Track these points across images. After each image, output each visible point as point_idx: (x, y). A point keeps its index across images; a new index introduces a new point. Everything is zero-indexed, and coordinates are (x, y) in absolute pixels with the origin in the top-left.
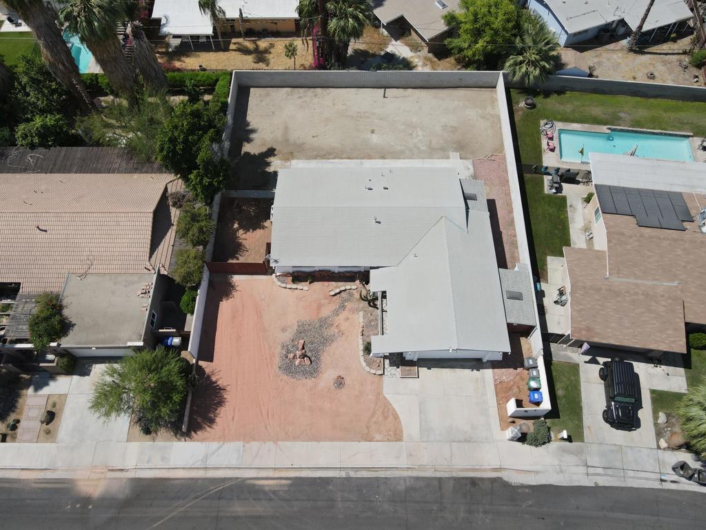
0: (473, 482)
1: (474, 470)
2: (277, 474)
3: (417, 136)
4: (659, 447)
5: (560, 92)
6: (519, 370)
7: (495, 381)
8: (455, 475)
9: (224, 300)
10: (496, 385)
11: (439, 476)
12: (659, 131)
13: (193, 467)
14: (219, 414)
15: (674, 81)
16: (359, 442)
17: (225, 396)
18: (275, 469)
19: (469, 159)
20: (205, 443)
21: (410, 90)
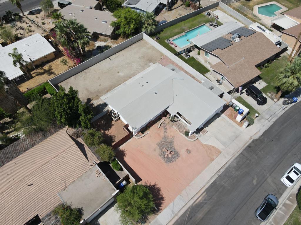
0: (249, 146)
1: (246, 144)
2: (199, 194)
3: (134, 65)
4: (276, 102)
5: (162, 31)
6: (229, 108)
7: (226, 116)
8: (243, 149)
9: (124, 157)
10: (228, 117)
11: (240, 153)
12: (197, 27)
13: (172, 218)
14: (162, 194)
15: (186, 13)
16: (211, 163)
17: (158, 187)
18: (197, 193)
19: (156, 62)
20: (167, 207)
21: (117, 54)
